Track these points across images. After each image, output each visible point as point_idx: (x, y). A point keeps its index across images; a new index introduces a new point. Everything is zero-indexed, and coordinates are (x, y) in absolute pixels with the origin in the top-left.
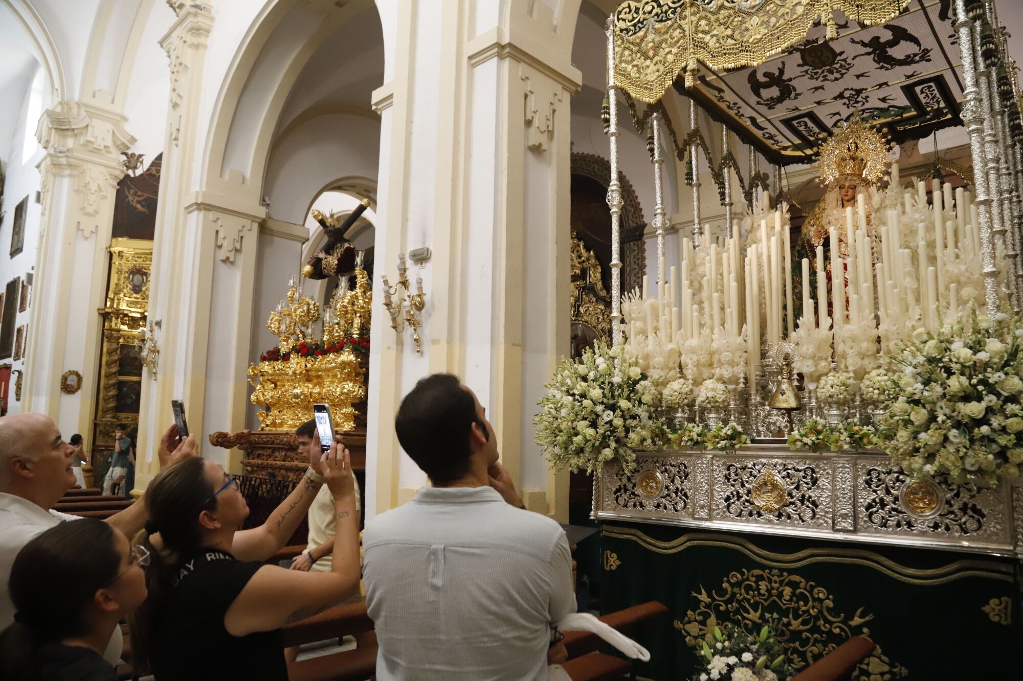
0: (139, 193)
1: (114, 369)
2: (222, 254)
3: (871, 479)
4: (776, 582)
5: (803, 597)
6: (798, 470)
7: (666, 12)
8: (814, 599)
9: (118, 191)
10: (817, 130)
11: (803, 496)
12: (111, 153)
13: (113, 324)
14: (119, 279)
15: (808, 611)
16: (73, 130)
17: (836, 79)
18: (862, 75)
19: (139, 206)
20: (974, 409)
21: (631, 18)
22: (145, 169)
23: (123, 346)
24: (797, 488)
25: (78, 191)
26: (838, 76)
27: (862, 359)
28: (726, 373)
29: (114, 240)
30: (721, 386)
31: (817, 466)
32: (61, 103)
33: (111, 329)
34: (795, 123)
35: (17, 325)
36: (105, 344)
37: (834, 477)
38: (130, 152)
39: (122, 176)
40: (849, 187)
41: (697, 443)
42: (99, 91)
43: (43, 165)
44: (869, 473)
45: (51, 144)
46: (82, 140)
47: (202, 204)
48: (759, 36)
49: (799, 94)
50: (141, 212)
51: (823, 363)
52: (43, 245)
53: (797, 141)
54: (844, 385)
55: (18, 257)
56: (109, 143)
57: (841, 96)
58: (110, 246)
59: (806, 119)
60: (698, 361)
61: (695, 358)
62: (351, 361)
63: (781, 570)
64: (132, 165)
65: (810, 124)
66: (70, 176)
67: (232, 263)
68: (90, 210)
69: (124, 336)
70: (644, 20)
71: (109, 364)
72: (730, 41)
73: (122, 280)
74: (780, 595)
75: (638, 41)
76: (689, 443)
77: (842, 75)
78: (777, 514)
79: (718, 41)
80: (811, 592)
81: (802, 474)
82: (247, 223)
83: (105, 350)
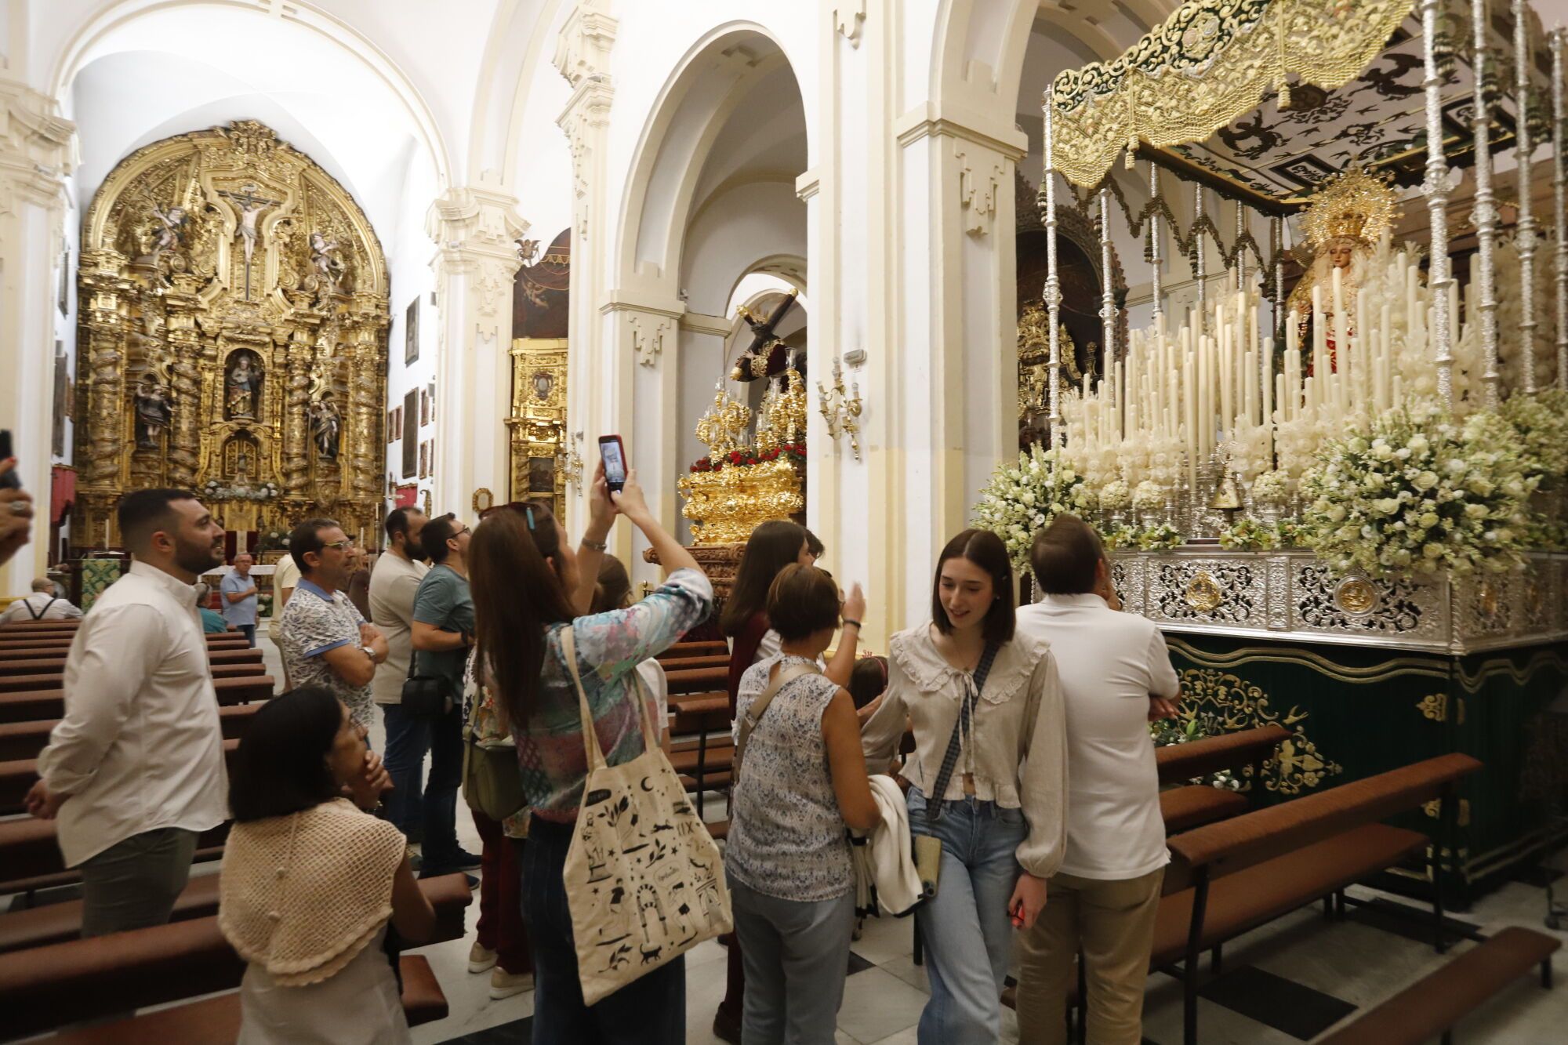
0: (537, 286)
1: (525, 485)
2: (642, 357)
3: (1305, 578)
4: (1211, 681)
5: (1238, 697)
6: (1232, 570)
7: (1107, 82)
8: (1249, 698)
9: (515, 284)
10: (1321, 173)
11: (1238, 596)
12: (504, 242)
13: (521, 436)
14: (523, 385)
15: (1242, 710)
16: (464, 220)
17: (1333, 119)
18: (1367, 110)
19: (538, 301)
20: (1389, 505)
21: (1069, 90)
22: (542, 257)
23: (532, 459)
24: (1232, 588)
25: (474, 289)
26: (1334, 115)
27: (1299, 456)
28: (1160, 473)
29: (515, 341)
30: (1156, 488)
31: (1252, 566)
32: (449, 191)
33: (519, 441)
34: (1290, 169)
35: (420, 441)
36: (514, 458)
37: (1268, 576)
38: (523, 239)
39: (518, 268)
40: (1342, 251)
41: (1131, 545)
42: (487, 171)
43: (436, 263)
44: (1303, 572)
45: (442, 238)
46: (474, 230)
47: (618, 303)
48: (1206, 107)
49: (1288, 140)
50: (541, 308)
51: (1259, 462)
52: (443, 353)
53: (1298, 188)
54: (1278, 483)
55: (414, 365)
56: (502, 231)
57: (1344, 134)
58: (512, 349)
59: (1304, 164)
60: (1133, 462)
61: (1130, 459)
62: (787, 470)
63: (1217, 670)
64: (527, 254)
65: (1311, 168)
66: (465, 272)
67: (652, 366)
68: (488, 309)
69: (532, 448)
70: (1084, 91)
71: (519, 480)
72: (1175, 114)
73: (527, 385)
74: (1215, 694)
75: (1077, 117)
76: (1124, 545)
77: (1340, 113)
78: (1211, 613)
79: (1162, 114)
80: (1246, 691)
81: (1236, 574)
82: (665, 320)
83: (514, 465)
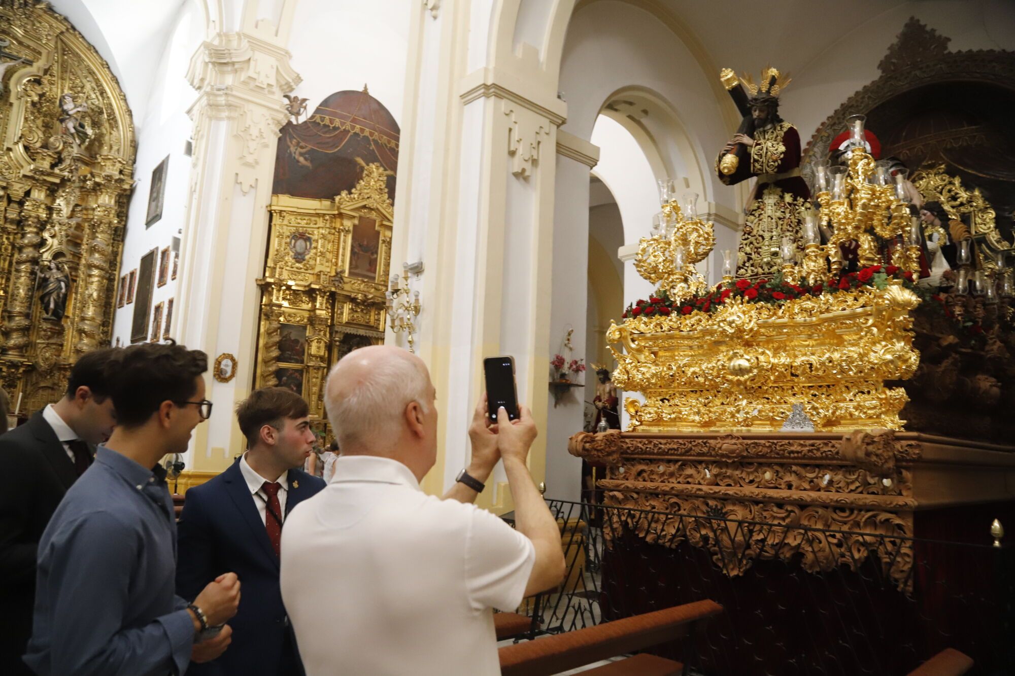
0: (302, 144)
2: (517, 164)
9: (280, 139)
12: (273, 93)
13: (274, 298)
14: (280, 244)
16: (233, 64)
19: (301, 159)
22: (309, 115)
23: (283, 326)
25: (236, 136)
29: (275, 198)
32: (219, 35)
33: (270, 304)
35: (155, 302)
36: (262, 323)
38: (292, 95)
39: (284, 122)
42: (262, 21)
43: (195, 111)
45: (206, 82)
46: (243, 76)
47: (495, 85)
50: (303, 167)
52: (195, 202)
55: (156, 226)
56: (273, 81)
58: (270, 206)
64: (295, 111)
66: (229, 118)
68: (250, 159)
69: (283, 313)
71: (267, 347)
73: (283, 244)
82: (545, 122)
83: (262, 330)
